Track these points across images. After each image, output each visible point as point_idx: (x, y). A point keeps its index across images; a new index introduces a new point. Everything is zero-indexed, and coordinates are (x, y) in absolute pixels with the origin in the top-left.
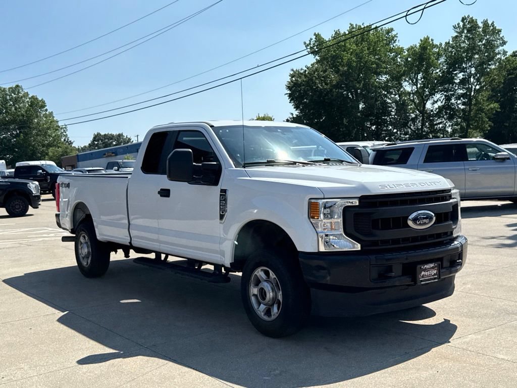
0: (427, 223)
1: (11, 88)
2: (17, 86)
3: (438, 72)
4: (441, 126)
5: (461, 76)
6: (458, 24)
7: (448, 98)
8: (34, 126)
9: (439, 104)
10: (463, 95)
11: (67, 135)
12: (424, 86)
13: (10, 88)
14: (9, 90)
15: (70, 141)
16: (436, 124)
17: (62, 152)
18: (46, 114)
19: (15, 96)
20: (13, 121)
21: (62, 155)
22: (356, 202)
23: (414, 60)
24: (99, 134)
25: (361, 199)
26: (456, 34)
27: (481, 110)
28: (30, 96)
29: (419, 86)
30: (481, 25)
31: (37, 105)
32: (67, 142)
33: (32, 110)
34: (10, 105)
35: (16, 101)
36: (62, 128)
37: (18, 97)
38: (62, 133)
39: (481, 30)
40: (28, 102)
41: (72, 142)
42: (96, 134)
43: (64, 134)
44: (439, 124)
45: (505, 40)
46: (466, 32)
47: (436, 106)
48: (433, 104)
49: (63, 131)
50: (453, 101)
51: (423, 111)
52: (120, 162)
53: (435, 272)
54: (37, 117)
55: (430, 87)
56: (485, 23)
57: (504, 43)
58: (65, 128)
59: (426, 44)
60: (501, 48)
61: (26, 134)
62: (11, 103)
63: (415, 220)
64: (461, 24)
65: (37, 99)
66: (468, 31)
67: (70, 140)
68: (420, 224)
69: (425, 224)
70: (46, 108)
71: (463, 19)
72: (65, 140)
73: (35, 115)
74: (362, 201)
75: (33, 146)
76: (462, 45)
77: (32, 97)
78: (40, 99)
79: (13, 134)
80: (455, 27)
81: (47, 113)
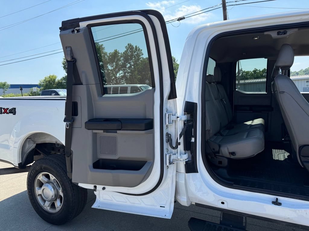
3: (120, 63)
4: (123, 83)
5: (129, 65)
6: (127, 46)
7: (125, 73)
9: (122, 75)
10: (130, 72)
12: (116, 68)
16: (121, 82)
23: (112, 57)
26: (126, 50)
27: (135, 78)
29: (114, 67)
30: (135, 47)
39: (135, 49)
44: (122, 82)
45: (143, 53)
46: (129, 49)
47: (121, 75)
48: (120, 74)
50: (126, 74)
51: (116, 77)
55: (118, 68)
56: (136, 47)
57: (143, 54)
59: (116, 52)
60: (142, 56)
64: (128, 46)
66: (130, 49)
71: (128, 44)
76: (129, 54)
80: (126, 47)
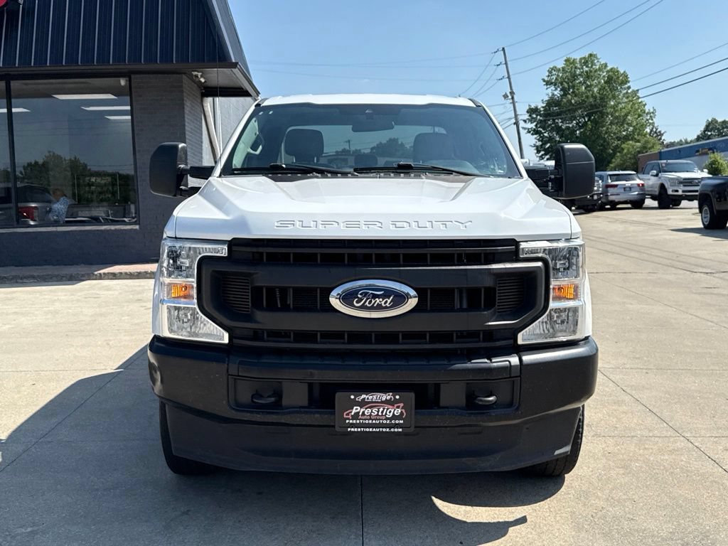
0: (386, 307)
1: (584, 58)
2: (591, 55)
8: (609, 110)
11: (653, 123)
13: (581, 59)
14: (580, 62)
15: (660, 132)
17: (640, 147)
18: (627, 93)
19: (587, 69)
20: (580, 105)
21: (639, 152)
22: (223, 251)
24: (714, 121)
25: (233, 244)
28: (608, 68)
31: (615, 80)
32: (656, 132)
33: (607, 88)
34: (580, 82)
35: (588, 76)
36: (647, 114)
37: (591, 71)
38: (647, 120)
40: (604, 76)
41: (662, 132)
42: (710, 120)
43: (650, 121)
49: (648, 118)
52: (662, 164)
53: (398, 412)
54: (614, 97)
58: (652, 114)
61: (595, 122)
62: (581, 79)
63: (347, 298)
65: (618, 71)
67: (659, 130)
68: (363, 308)
69: (379, 308)
70: (629, 84)
72: (651, 131)
73: (610, 96)
74: (234, 248)
75: (604, 140)
77: (612, 69)
78: (622, 72)
79: (580, 122)
81: (629, 91)
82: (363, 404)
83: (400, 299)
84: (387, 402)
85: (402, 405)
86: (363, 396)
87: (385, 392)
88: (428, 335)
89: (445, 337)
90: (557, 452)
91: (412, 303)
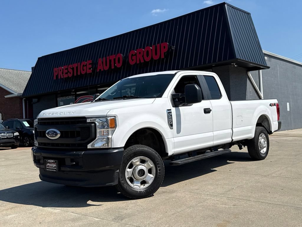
0: (54, 136)
53: (55, 166)
82: (49, 163)
83: (56, 134)
84: (53, 162)
85: (56, 164)
86: (49, 161)
87: (52, 160)
88: (65, 145)
89: (68, 145)
90: (107, 184)
91: (59, 135)
